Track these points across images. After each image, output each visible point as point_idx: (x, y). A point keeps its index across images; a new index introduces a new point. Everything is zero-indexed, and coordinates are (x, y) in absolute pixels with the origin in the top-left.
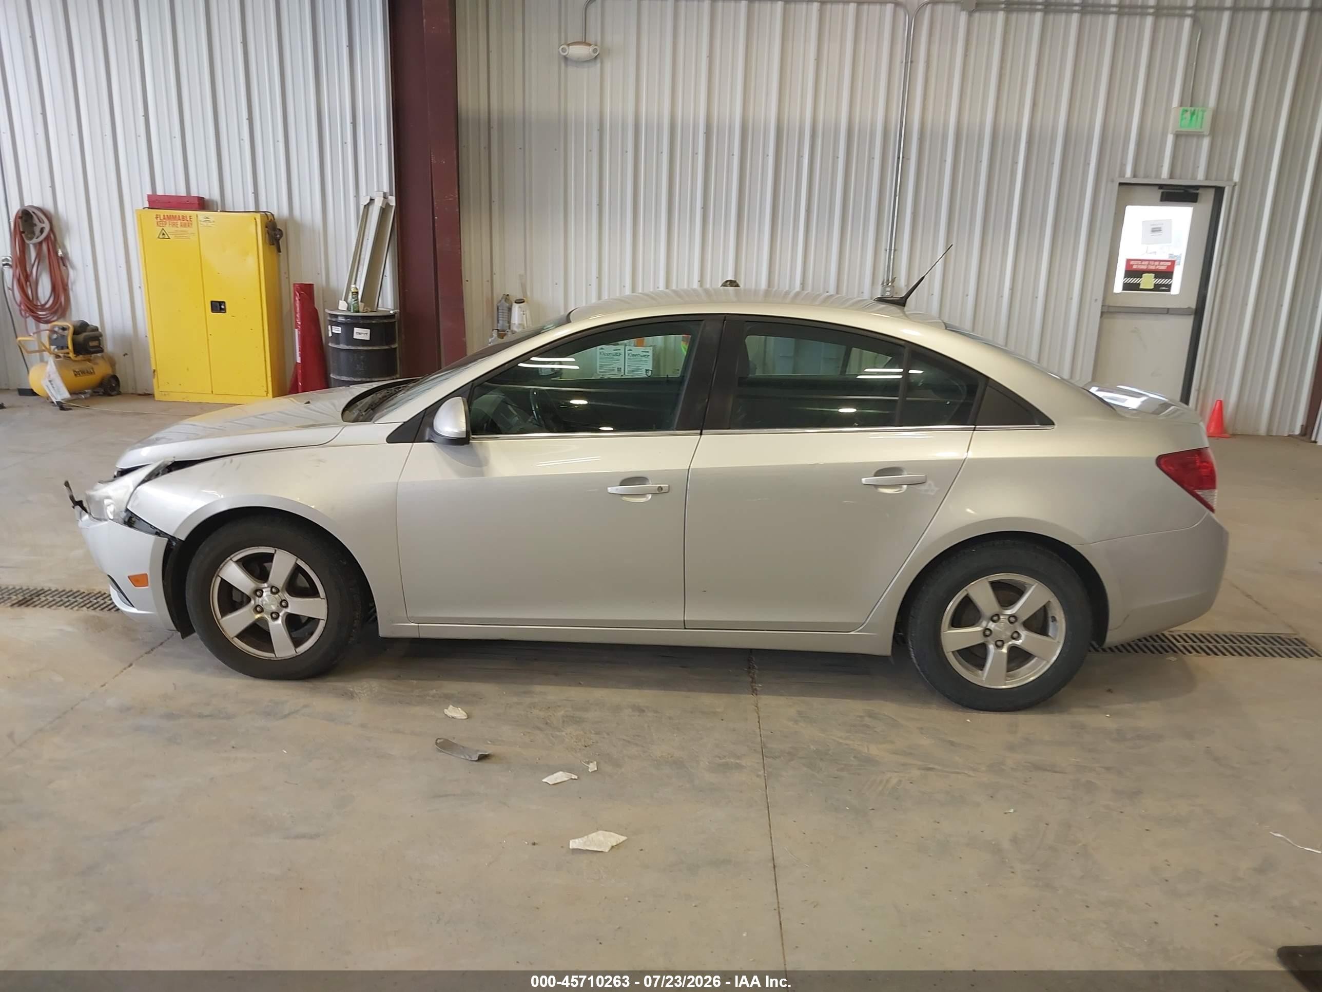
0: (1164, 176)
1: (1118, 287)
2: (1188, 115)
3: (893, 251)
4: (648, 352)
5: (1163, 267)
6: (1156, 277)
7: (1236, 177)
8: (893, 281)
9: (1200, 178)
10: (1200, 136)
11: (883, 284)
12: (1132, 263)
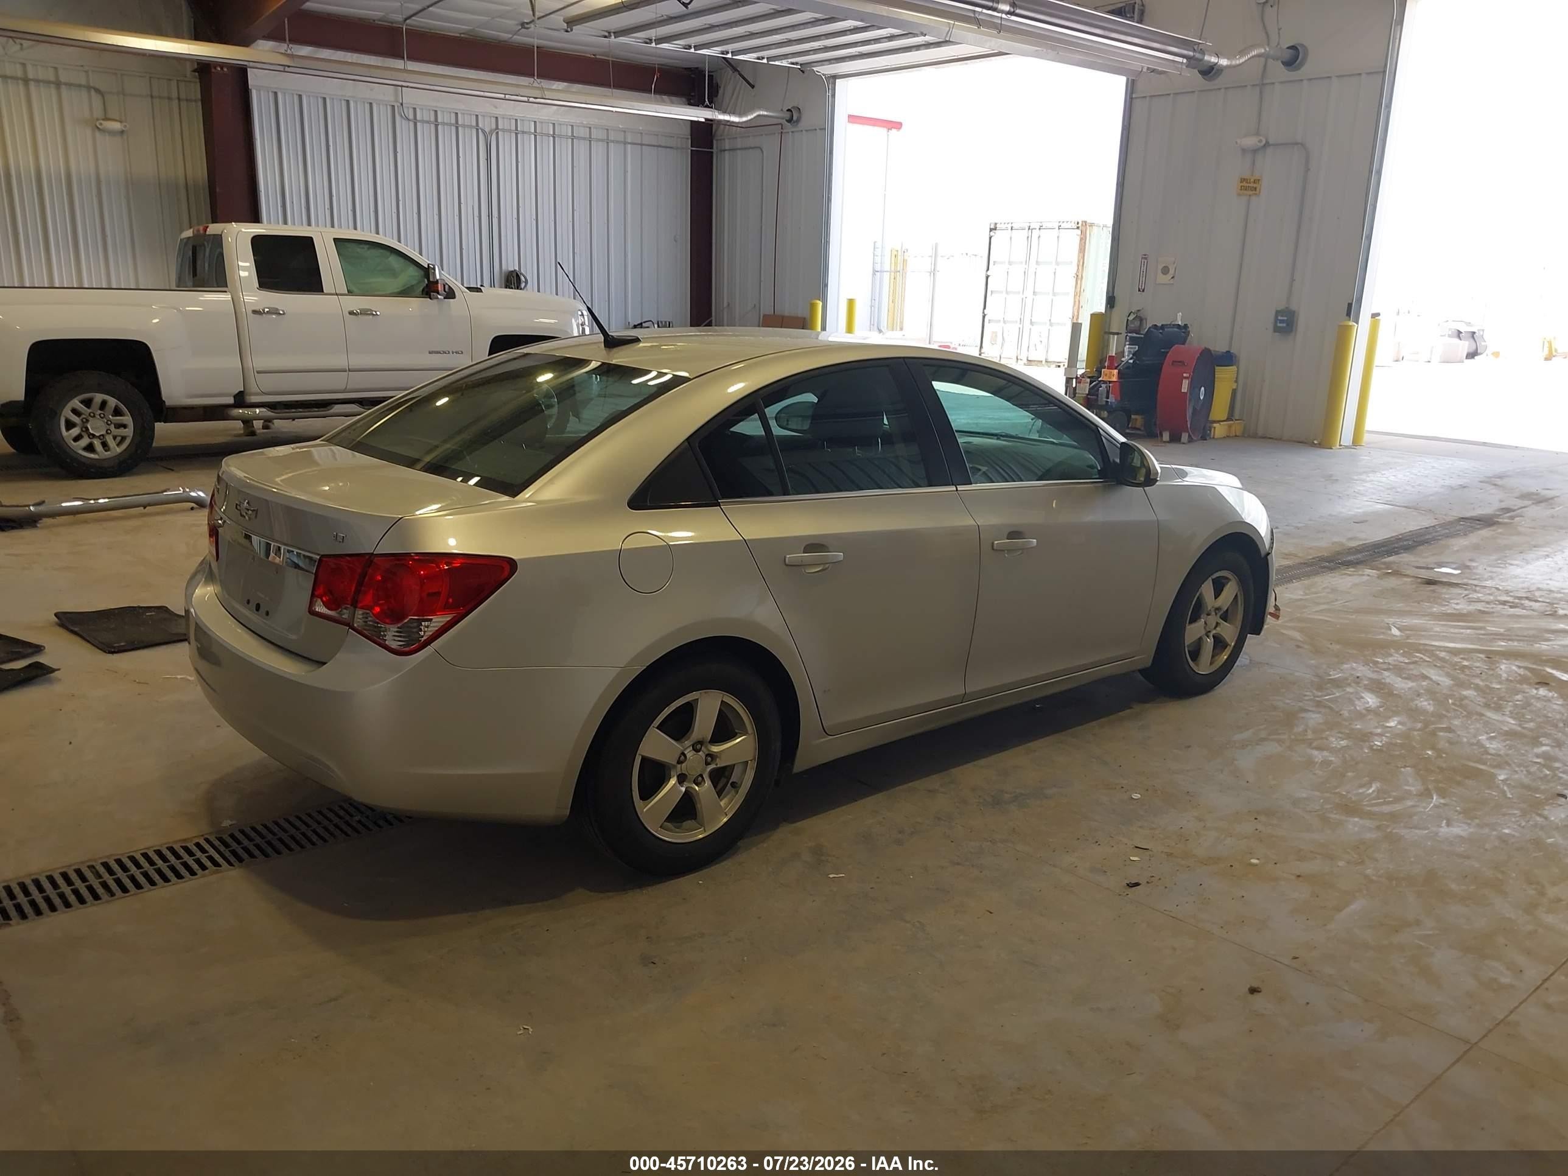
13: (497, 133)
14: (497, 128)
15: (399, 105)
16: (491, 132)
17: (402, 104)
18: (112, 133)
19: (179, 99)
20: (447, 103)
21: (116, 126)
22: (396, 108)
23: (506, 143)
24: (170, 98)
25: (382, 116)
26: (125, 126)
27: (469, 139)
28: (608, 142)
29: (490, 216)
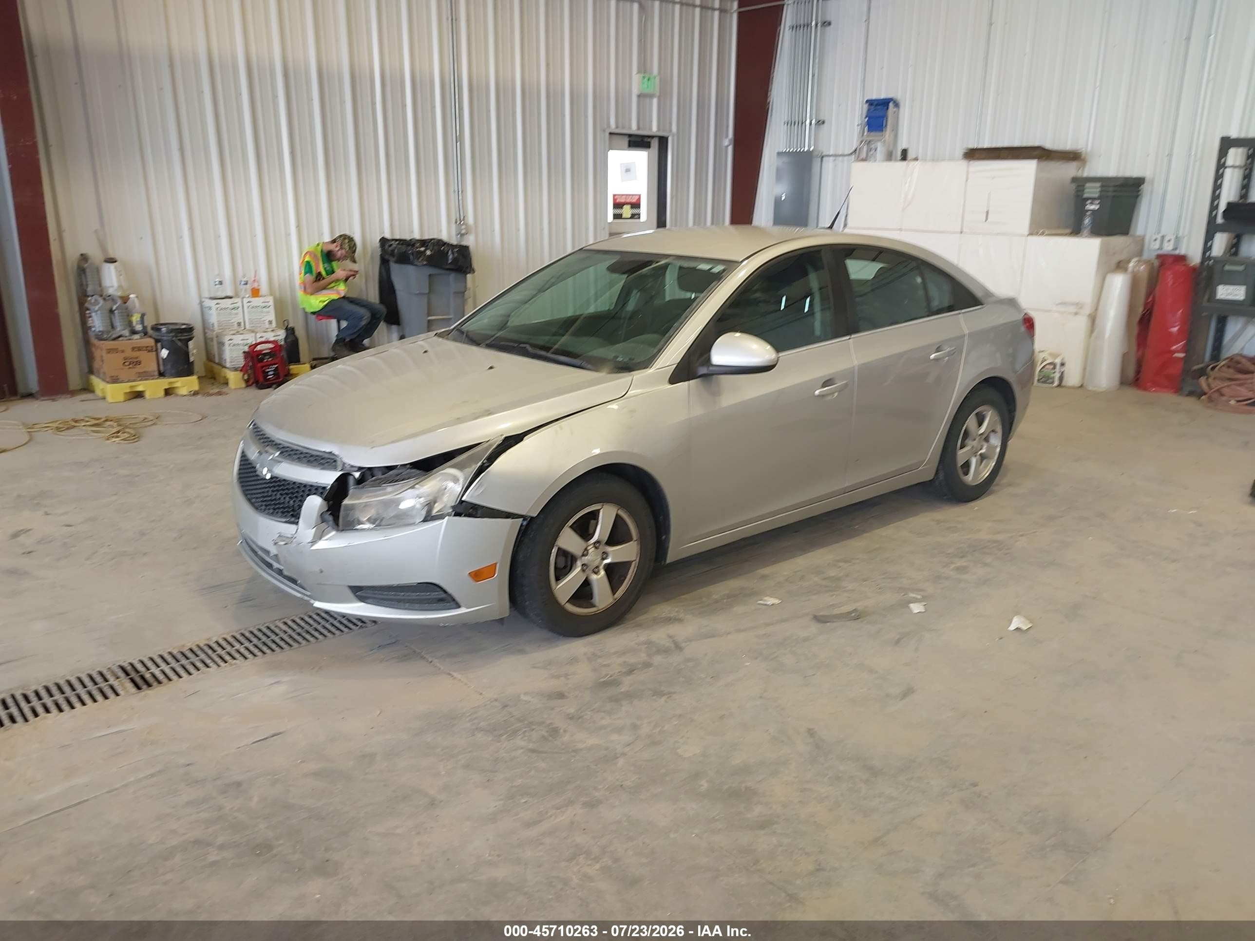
0: (634, 129)
1: (610, 218)
2: (646, 79)
3: (460, 193)
4: (268, 302)
5: (634, 200)
6: (632, 208)
7: (674, 128)
8: (464, 220)
9: (654, 129)
10: (651, 96)
11: (456, 222)
12: (616, 197)
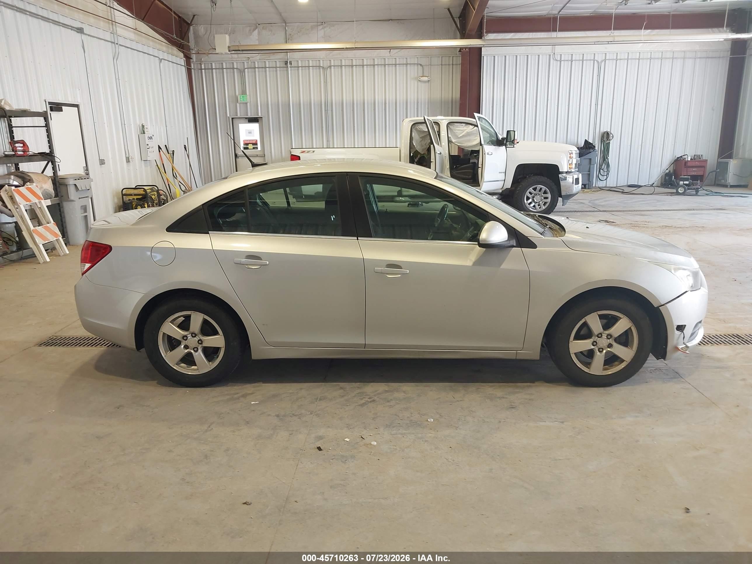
13: (605, 61)
14: (605, 59)
15: (553, 54)
16: (602, 61)
17: (554, 54)
18: (425, 82)
19: (453, 65)
20: (577, 50)
21: (425, 79)
22: (551, 55)
23: (610, 66)
24: (449, 65)
25: (544, 60)
26: (429, 78)
27: (588, 66)
28: (684, 58)
29: (597, 105)
